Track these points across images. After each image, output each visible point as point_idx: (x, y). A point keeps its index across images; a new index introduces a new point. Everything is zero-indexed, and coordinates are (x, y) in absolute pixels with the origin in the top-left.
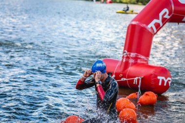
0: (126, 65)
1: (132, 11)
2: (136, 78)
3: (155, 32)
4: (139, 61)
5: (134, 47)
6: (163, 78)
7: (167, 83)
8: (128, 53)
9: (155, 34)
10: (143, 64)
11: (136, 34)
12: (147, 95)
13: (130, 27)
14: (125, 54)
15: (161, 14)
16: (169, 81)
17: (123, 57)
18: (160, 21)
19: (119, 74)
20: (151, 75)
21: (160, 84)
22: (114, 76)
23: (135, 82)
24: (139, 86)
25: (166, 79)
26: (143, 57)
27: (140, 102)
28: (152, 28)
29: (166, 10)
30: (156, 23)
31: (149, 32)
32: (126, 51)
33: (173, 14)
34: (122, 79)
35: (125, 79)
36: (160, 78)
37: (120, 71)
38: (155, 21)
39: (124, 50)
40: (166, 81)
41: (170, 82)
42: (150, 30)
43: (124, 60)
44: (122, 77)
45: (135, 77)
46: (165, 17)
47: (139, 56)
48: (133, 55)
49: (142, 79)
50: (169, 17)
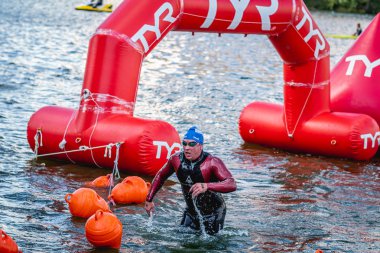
0: (89, 118)
2: (109, 146)
3: (146, 50)
4: (114, 110)
6: (165, 144)
8: (92, 94)
9: (146, 54)
10: (122, 116)
11: (109, 56)
12: (128, 181)
13: (96, 41)
14: (85, 96)
15: (157, 14)
16: (177, 149)
17: (82, 102)
18: (155, 29)
19: (75, 137)
20: (140, 137)
21: (158, 156)
22: (64, 142)
23: (108, 153)
24: (116, 162)
26: (122, 102)
27: (113, 198)
28: (139, 41)
29: (167, 6)
30: (148, 32)
31: (134, 50)
32: (87, 90)
33: (181, 13)
34: (81, 149)
35: (86, 148)
37: (76, 130)
38: (146, 28)
39: (84, 87)
40: (170, 150)
42: (136, 47)
43: (84, 109)
44: (81, 144)
45: (107, 143)
46: (166, 19)
47: (115, 101)
48: (102, 97)
49: (122, 146)
50: (173, 20)
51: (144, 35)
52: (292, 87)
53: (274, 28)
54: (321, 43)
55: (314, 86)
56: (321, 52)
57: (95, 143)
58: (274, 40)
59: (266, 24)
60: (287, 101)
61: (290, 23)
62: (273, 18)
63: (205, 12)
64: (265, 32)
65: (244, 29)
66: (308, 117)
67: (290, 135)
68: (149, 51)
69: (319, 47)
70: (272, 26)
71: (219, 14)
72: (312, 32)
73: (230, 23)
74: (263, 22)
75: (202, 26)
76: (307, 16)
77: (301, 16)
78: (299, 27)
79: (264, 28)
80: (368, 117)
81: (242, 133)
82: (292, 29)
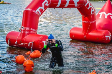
0: (24, 35)
2: (30, 43)
3: (40, 14)
4: (31, 32)
5: (28, 24)
8: (24, 28)
9: (40, 15)
10: (34, 34)
11: (29, 16)
13: (25, 12)
14: (22, 28)
15: (43, 4)
17: (22, 30)
18: (43, 8)
19: (20, 40)
20: (39, 40)
22: (16, 42)
23: (29, 45)
24: (32, 48)
26: (33, 30)
28: (38, 12)
29: (46, 1)
30: (40, 9)
31: (36, 15)
32: (23, 27)
33: (50, 3)
34: (21, 44)
35: (23, 44)
36: (44, 42)
37: (20, 38)
38: (40, 8)
39: (22, 26)
42: (37, 13)
43: (22, 32)
44: (21, 43)
47: (31, 29)
48: (27, 28)
49: (33, 43)
50: (48, 5)
52: (85, 23)
53: (79, 6)
55: (91, 22)
56: (93, 12)
57: (26, 42)
58: (78, 9)
60: (83, 27)
61: (83, 4)
62: (78, 3)
64: (76, 7)
65: (69, 6)
66: (89, 32)
67: (85, 37)
69: (92, 11)
70: (78, 5)
71: (62, 2)
73: (65, 5)
74: (75, 4)
75: (57, 6)
77: (86, 2)
78: (86, 5)
80: (107, 31)
81: (70, 37)
82: (84, 6)
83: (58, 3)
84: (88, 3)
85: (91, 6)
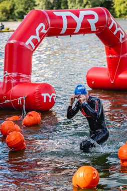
0: (9, 86)
1: (8, 29)
2: (20, 99)
3: (34, 48)
4: (21, 80)
5: (14, 67)
6: (48, 94)
7: (52, 99)
8: (9, 74)
9: (34, 50)
10: (26, 82)
11: (15, 53)
12: (30, 115)
13: (8, 46)
14: (6, 75)
15: (37, 30)
16: (54, 96)
17: (4, 78)
18: (37, 37)
19: (3, 96)
20: (35, 93)
21: (45, 101)
23: (20, 102)
24: (24, 106)
25: (50, 95)
26: (24, 76)
27: (24, 124)
28: (29, 44)
29: (42, 25)
30: (33, 39)
31: (27, 49)
32: (6, 72)
33: (49, 27)
34: (6, 102)
35: (9, 101)
36: (44, 95)
37: (3, 92)
38: (32, 37)
39: (5, 70)
40: (50, 97)
41: (54, 98)
42: (28, 47)
43: (6, 81)
44: (6, 99)
45: (19, 97)
46: (42, 31)
47: (21, 75)
48: (14, 74)
49: (26, 98)
50: (46, 32)
51: (32, 41)
52: (111, 58)
53: (98, 29)
54: (122, 34)
55: (121, 56)
56: (123, 39)
57: (13, 97)
58: (98, 35)
59: (93, 28)
60: (109, 65)
61: (106, 26)
62: (96, 24)
63: (61, 25)
64: (93, 32)
66: (120, 72)
67: (112, 82)
68: (35, 49)
69: (122, 36)
70: (97, 28)
71: (69, 25)
72: (117, 29)
73: (75, 30)
74: (92, 27)
75: (61, 33)
76: (113, 22)
77: (111, 22)
78: (110, 27)
79: (92, 30)
81: (88, 84)
82: (107, 29)
83: (62, 27)
84: (114, 24)
85: (119, 29)
